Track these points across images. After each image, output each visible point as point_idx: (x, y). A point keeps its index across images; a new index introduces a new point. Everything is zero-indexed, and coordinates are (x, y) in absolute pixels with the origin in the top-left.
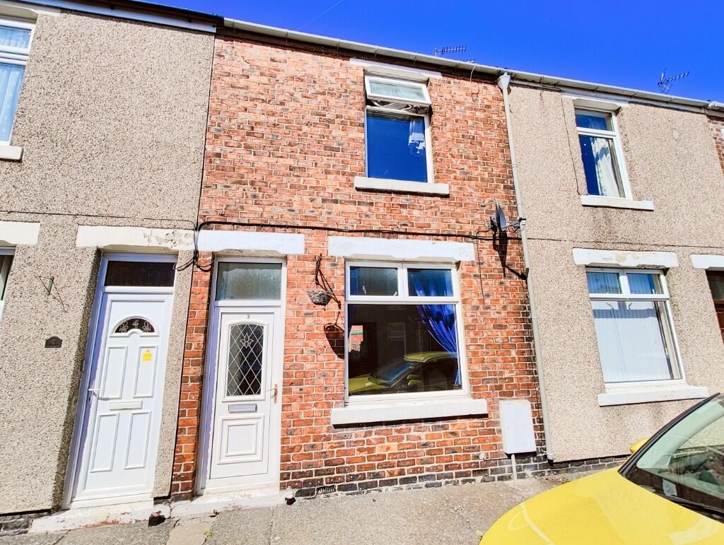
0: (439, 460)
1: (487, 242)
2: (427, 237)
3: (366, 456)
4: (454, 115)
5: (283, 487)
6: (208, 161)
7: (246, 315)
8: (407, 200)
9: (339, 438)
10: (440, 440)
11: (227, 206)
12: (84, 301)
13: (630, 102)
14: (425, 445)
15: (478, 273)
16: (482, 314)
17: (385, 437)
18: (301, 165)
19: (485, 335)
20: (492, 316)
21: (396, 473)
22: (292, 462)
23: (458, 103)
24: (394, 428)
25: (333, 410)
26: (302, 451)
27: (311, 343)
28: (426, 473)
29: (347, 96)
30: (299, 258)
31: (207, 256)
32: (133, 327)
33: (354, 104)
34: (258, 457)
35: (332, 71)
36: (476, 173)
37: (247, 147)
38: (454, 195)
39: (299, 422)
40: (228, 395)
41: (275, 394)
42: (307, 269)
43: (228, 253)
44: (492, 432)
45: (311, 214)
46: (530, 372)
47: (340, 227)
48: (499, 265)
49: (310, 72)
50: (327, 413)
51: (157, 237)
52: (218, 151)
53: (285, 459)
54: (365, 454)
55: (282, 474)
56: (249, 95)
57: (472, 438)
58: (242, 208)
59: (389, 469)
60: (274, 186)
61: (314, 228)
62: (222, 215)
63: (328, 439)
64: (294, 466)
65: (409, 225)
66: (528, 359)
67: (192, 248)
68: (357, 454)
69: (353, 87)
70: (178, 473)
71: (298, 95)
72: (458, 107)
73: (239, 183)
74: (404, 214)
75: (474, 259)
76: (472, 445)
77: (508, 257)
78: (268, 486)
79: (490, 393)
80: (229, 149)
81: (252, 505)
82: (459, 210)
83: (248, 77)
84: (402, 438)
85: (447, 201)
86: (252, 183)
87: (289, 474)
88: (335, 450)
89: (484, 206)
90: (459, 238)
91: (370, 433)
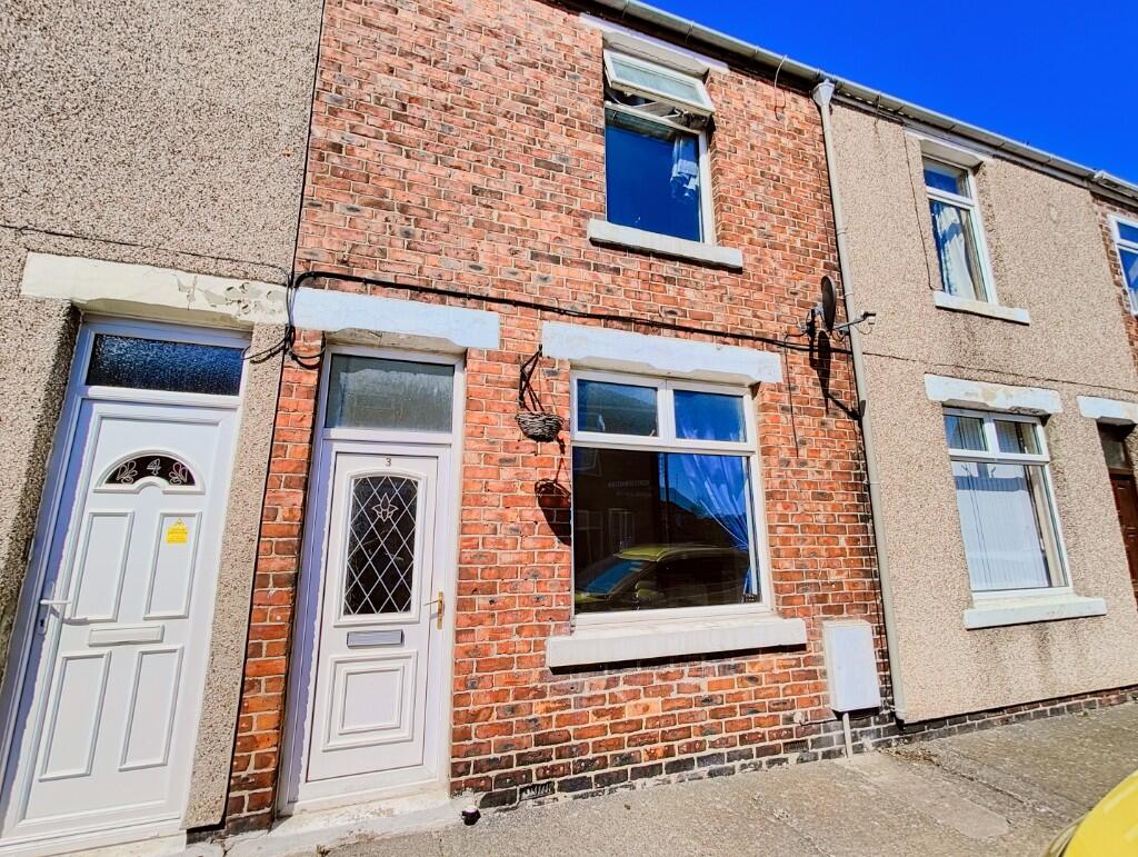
0: (732, 726)
1: (800, 353)
2: (708, 337)
3: (608, 723)
4: (747, 136)
5: (456, 790)
6: (316, 155)
7: (384, 459)
8: (675, 270)
9: (559, 691)
10: (733, 691)
11: (354, 246)
12: (38, 411)
13: (994, 156)
14: (708, 701)
15: (787, 404)
16: (794, 473)
17: (641, 688)
18: (494, 186)
19: (801, 509)
20: (810, 478)
21: (660, 753)
22: (475, 740)
23: (753, 117)
24: (655, 671)
25: (552, 641)
26: (494, 720)
27: (512, 514)
28: (709, 751)
29: (575, 77)
30: (490, 356)
31: (312, 339)
32: (149, 473)
33: (586, 92)
34: (405, 734)
35: (549, 28)
36: (783, 236)
37: (394, 141)
38: (750, 270)
39: (487, 665)
40: (347, 612)
41: (440, 611)
42: (504, 377)
43: (353, 338)
44: (812, 675)
45: (512, 278)
46: (867, 574)
47: (562, 306)
48: (818, 393)
49: (511, 22)
50: (539, 645)
51: (207, 293)
52: (337, 139)
53: (459, 735)
54: (607, 721)
55: (454, 766)
56: (398, 45)
57: (782, 686)
58: (383, 252)
59: (648, 747)
60: (443, 219)
61: (517, 303)
62: (344, 262)
63: (541, 694)
64: (477, 749)
65: (679, 313)
66: (865, 552)
67: (283, 319)
68: (593, 722)
69: (585, 63)
70: (243, 774)
71: (488, 60)
72: (754, 125)
73: (378, 205)
74: (671, 294)
75: (781, 381)
76: (781, 698)
77: (831, 382)
78: (423, 789)
79: (808, 609)
80: (357, 140)
81: (397, 829)
82: (757, 296)
83: (397, 12)
84: (670, 689)
85: (739, 278)
86: (403, 209)
87: (468, 765)
88: (554, 714)
89: (795, 294)
90: (759, 343)
91: (615, 682)
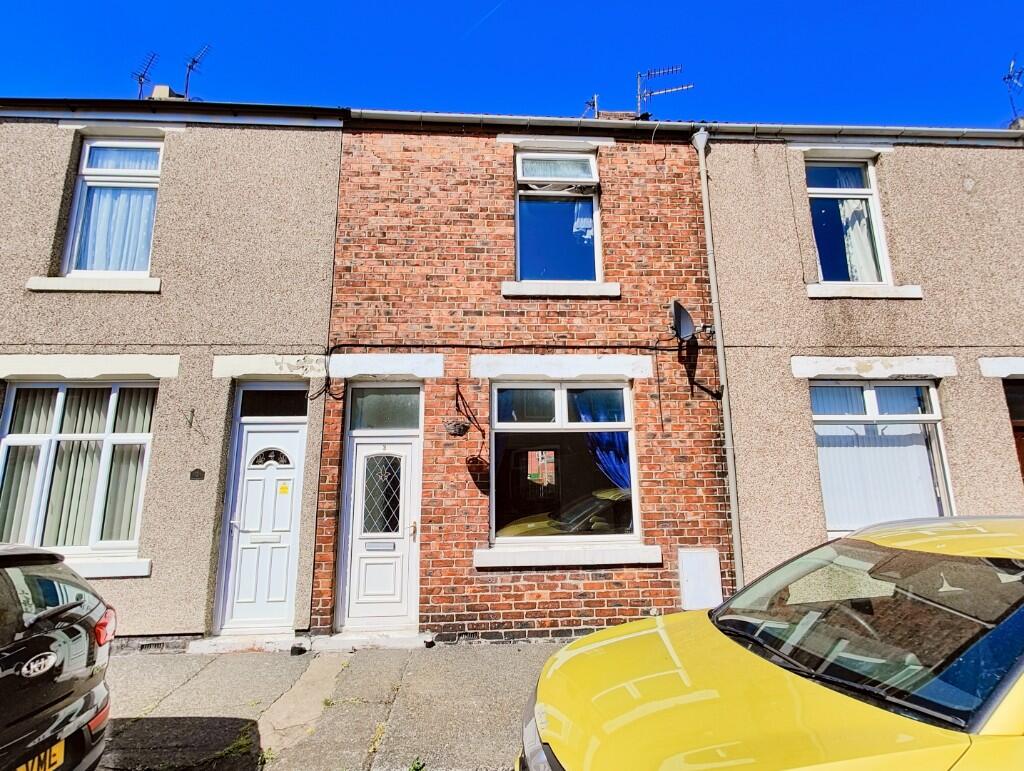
0: (600, 613)
1: (669, 353)
2: (591, 350)
3: (513, 603)
4: (630, 192)
5: (422, 630)
6: (338, 276)
7: (382, 447)
8: (566, 306)
9: (482, 582)
10: (603, 591)
11: (359, 326)
13: (895, 145)
14: (583, 595)
15: (656, 393)
16: (659, 443)
17: (536, 584)
18: (440, 273)
19: (663, 469)
20: (674, 446)
21: (547, 624)
22: (431, 604)
23: (636, 175)
24: (546, 574)
25: (476, 551)
26: (442, 594)
27: (451, 477)
28: (582, 627)
29: (494, 183)
30: (438, 382)
31: (339, 383)
32: (270, 459)
33: (502, 191)
34: (397, 599)
35: (475, 153)
36: (659, 264)
37: (379, 257)
38: (627, 296)
39: (438, 563)
40: (365, 531)
41: (415, 532)
42: (447, 394)
43: (361, 378)
44: (668, 584)
45: (452, 330)
46: (721, 515)
47: (484, 344)
48: (686, 381)
49: (449, 158)
50: (470, 554)
51: (288, 365)
52: (348, 264)
53: (424, 601)
54: (512, 601)
55: (421, 617)
56: (380, 196)
57: (641, 590)
58: (375, 327)
59: (540, 620)
60: (409, 300)
61: (454, 346)
62: (354, 337)
63: (470, 582)
64: (433, 609)
65: (569, 336)
66: (721, 499)
67: (324, 374)
68: (502, 601)
69: (501, 170)
70: (317, 608)
71: (435, 189)
72: (636, 180)
73: (371, 298)
74: (563, 324)
75: (651, 375)
76: (641, 598)
77: (698, 372)
78: (407, 629)
79: (666, 539)
80: (359, 261)
81: (391, 645)
82: (633, 315)
83: (379, 175)
84: (556, 586)
85: (618, 303)
86: (385, 298)
87: (428, 617)
88: (478, 594)
89: (668, 308)
90: (633, 349)
91: (517, 579)
